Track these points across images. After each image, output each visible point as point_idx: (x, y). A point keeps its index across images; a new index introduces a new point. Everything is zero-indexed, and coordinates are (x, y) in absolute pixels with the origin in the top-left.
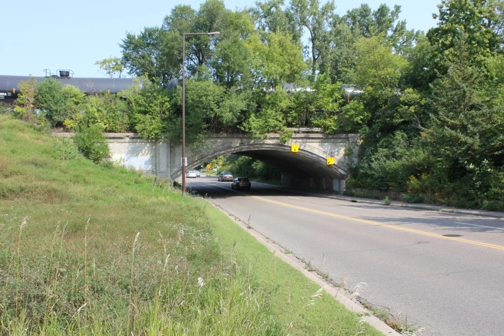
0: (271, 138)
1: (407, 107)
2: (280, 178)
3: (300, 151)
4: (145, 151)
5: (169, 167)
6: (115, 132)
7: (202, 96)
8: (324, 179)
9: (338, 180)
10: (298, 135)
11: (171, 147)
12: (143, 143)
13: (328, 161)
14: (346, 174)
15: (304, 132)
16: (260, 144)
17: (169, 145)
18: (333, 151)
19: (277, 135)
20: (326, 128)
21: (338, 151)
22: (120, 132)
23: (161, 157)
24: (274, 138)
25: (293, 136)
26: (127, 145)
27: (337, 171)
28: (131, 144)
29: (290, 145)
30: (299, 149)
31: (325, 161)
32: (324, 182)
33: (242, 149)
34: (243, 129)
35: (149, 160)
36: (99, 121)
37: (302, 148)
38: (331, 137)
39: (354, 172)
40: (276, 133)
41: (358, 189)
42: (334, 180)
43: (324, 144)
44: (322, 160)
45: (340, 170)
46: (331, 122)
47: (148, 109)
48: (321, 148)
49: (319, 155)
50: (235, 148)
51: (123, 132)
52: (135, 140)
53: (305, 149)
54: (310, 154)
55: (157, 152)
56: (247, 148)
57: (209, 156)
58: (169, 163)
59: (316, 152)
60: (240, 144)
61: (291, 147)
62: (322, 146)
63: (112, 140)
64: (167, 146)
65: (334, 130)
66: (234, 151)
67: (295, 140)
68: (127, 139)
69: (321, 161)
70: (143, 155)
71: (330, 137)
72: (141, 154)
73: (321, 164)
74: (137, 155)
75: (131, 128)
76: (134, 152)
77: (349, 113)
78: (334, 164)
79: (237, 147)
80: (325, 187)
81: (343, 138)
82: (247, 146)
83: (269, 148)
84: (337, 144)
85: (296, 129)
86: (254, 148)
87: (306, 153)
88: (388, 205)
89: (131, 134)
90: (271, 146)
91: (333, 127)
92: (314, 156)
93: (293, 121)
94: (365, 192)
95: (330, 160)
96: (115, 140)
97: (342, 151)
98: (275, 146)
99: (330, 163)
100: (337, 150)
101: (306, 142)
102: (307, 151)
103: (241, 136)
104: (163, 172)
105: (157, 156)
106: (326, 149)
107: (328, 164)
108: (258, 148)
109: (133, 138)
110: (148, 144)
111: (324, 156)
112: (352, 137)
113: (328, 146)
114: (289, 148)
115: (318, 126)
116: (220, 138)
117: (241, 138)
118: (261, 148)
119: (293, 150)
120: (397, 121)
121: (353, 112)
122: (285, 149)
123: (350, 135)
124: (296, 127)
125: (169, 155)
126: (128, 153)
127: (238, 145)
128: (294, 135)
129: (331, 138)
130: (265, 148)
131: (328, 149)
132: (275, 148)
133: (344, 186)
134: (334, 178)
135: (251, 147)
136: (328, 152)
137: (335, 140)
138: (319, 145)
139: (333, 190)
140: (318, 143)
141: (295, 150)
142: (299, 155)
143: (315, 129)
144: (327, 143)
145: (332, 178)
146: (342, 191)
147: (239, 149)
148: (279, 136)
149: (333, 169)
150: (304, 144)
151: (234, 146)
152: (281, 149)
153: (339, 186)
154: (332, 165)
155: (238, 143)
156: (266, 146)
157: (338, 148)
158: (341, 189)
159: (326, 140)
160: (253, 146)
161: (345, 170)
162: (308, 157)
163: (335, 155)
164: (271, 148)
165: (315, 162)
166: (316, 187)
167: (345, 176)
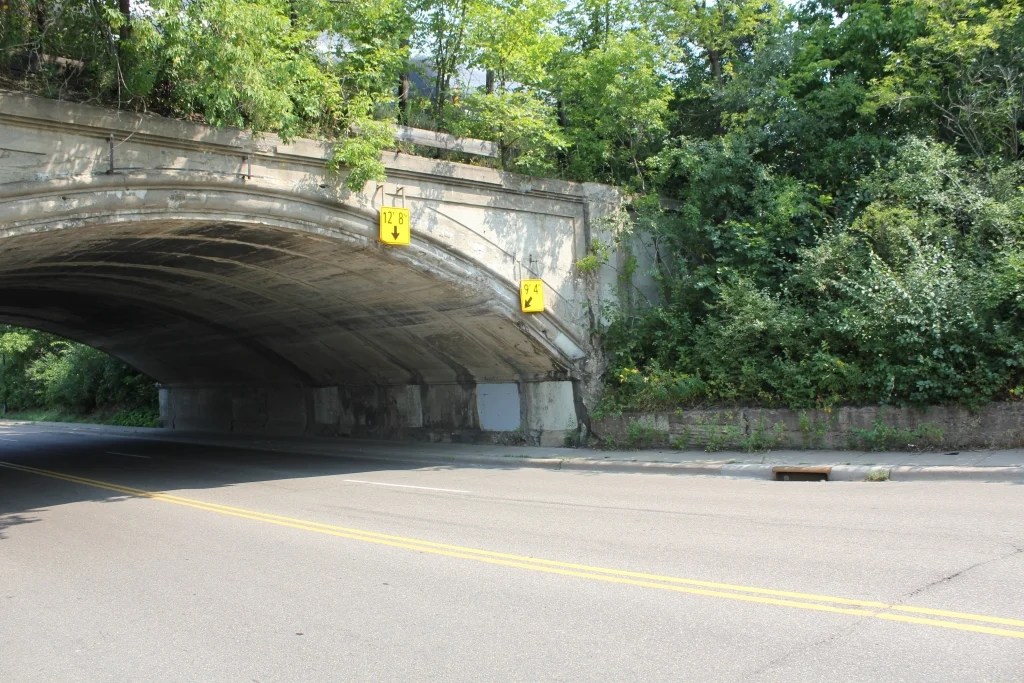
0: (278, 160)
3: (415, 244)
8: (416, 390)
9: (516, 386)
10: (407, 161)
13: (524, 298)
14: (581, 354)
16: (223, 188)
18: (538, 249)
19: (313, 149)
21: (552, 253)
24: (295, 161)
27: (549, 341)
29: (369, 208)
30: (412, 233)
32: (411, 403)
33: (113, 207)
37: (422, 226)
38: (531, 186)
41: (696, 415)
42: (481, 389)
43: (505, 215)
44: (500, 291)
45: (562, 341)
48: (492, 235)
49: (489, 266)
50: (64, 195)
53: (436, 234)
54: (453, 263)
56: (142, 205)
59: (476, 250)
60: (96, 173)
61: (376, 221)
62: (497, 226)
66: (59, 215)
67: (391, 186)
69: (494, 295)
71: (528, 185)
78: (545, 312)
79: (81, 189)
80: (418, 421)
81: (567, 199)
82: (141, 194)
84: (549, 222)
85: (397, 131)
86: (183, 209)
90: (277, 205)
92: (470, 271)
94: (868, 420)
97: (566, 256)
98: (301, 210)
99: (532, 308)
101: (438, 201)
102: (444, 247)
103: (107, 119)
106: (514, 236)
107: (525, 309)
108: (207, 210)
111: (506, 270)
112: (596, 199)
113: (517, 231)
114: (364, 226)
117: (105, 136)
118: (226, 211)
119: (386, 236)
122: (342, 229)
123: (592, 188)
127: (87, 178)
128: (388, 159)
129: (527, 194)
130: (243, 213)
131: (518, 240)
132: (295, 220)
133: (559, 407)
134: (488, 380)
135: (171, 203)
136: (519, 256)
137: (540, 201)
138: (486, 222)
139: (476, 427)
140: (482, 211)
141: (396, 235)
142: (404, 263)
143: (472, 145)
144: (513, 215)
145: (476, 379)
146: (545, 428)
147: (91, 209)
148: (319, 154)
149: (532, 333)
150: (427, 210)
151: (56, 183)
152: (326, 226)
153: (525, 411)
154: (535, 313)
155: (84, 167)
156: (254, 203)
157: (552, 241)
158: (539, 420)
159: (513, 198)
160: (179, 198)
161: (576, 335)
162: (443, 275)
163: (542, 269)
164: (280, 217)
165: (453, 301)
166: (363, 421)
167: (577, 365)
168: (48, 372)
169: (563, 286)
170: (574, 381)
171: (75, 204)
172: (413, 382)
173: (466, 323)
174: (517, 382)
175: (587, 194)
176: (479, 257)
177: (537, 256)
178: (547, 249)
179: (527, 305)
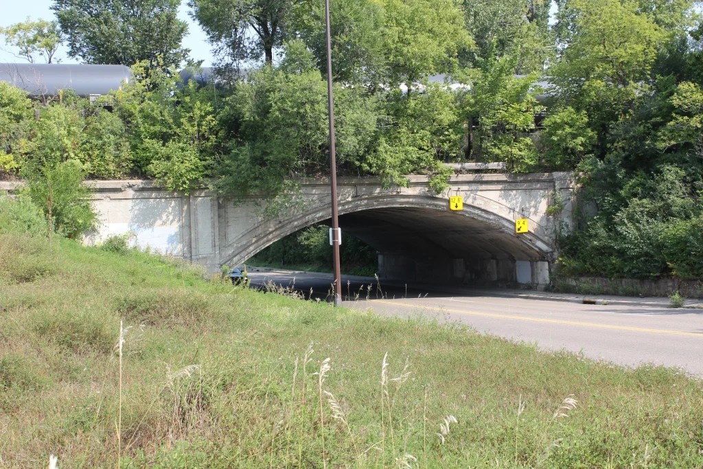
0: (411, 185)
1: (686, 118)
2: (374, 262)
3: (466, 209)
4: (168, 217)
5: (217, 248)
6: (103, 179)
7: (303, 104)
8: (494, 262)
9: (529, 263)
10: (462, 177)
11: (220, 207)
12: (163, 200)
13: (518, 227)
14: (550, 250)
15: (470, 171)
16: (392, 197)
17: (216, 203)
18: (527, 205)
19: (424, 179)
20: (512, 161)
21: (535, 207)
22: (115, 178)
23: (200, 226)
24: (417, 184)
25: (451, 180)
26: (130, 203)
27: (533, 244)
28: (138, 201)
29: (446, 197)
30: (464, 205)
31: (512, 227)
32: (492, 266)
33: (357, 206)
34: (366, 167)
35: (176, 234)
36: (72, 155)
37: (469, 202)
38: (522, 179)
39: (569, 245)
40: (419, 173)
42: (518, 263)
43: (510, 192)
44: (507, 224)
45: (539, 244)
46: (522, 150)
47: (170, 128)
48: (503, 202)
49: (500, 214)
50: (343, 205)
51: (120, 179)
52: (146, 194)
53: (475, 204)
54: (484, 214)
55: (192, 217)
56: (366, 205)
57: (296, 223)
58: (217, 240)
59: (494, 208)
60: (353, 197)
61: (449, 201)
62: (506, 197)
63: (98, 196)
64: (212, 205)
65: (529, 167)
66: (342, 210)
67: (455, 188)
68: (130, 193)
69: (504, 226)
70: (164, 223)
71: (519, 178)
72: (159, 222)
73: (502, 232)
74: (151, 225)
75: (138, 169)
76: (146, 219)
77: (559, 132)
78: (529, 232)
79: (348, 203)
80: (495, 277)
81: (544, 181)
82: (366, 201)
83: (408, 203)
84: (533, 193)
85: (458, 166)
86: (379, 204)
87: (476, 211)
88: (679, 306)
89: (138, 182)
90: (411, 200)
91: (527, 161)
92: (492, 217)
93: (451, 148)
95: (521, 225)
96: (105, 195)
97: (543, 206)
98: (420, 200)
99: (522, 231)
100: (533, 203)
101: (477, 190)
102: (479, 209)
103: (355, 181)
104: (205, 258)
105: (192, 225)
106: (514, 202)
107: (517, 232)
108: (387, 203)
109: (142, 190)
110: (173, 202)
111: (510, 217)
112: (560, 179)
113: (517, 198)
114: (445, 204)
115: (497, 158)
116: (314, 186)
117: (355, 185)
118: (393, 204)
119: (453, 207)
120: (663, 145)
121: (568, 130)
122: (436, 205)
123: (556, 175)
124: (456, 162)
125: (217, 224)
126: (132, 220)
127: (350, 199)
128: (454, 178)
129: (521, 182)
130: (399, 203)
131: (517, 203)
132: (418, 204)
133: (544, 273)
134: (520, 259)
135: (375, 203)
136: (517, 210)
137: (529, 184)
138: (500, 196)
139: (516, 282)
140: (499, 192)
141: (456, 207)
142: (463, 215)
143: (493, 165)
144: (514, 192)
145: (516, 259)
146: (540, 283)
147: (350, 208)
148: (426, 180)
149: (525, 241)
150: (472, 195)
151: (342, 202)
152: (430, 205)
153: (533, 275)
154: (525, 233)
155: (349, 195)
156: (402, 200)
157: (535, 201)
158: (537, 279)
159: (514, 184)
160: (378, 201)
161: (547, 242)
162: (480, 219)
163: (529, 214)
164: (412, 203)
165: (489, 228)
166: (473, 277)
167: (549, 255)
168: (312, 240)
169: (541, 221)
170: (549, 262)
171: (347, 207)
172: (492, 258)
173: (500, 235)
174: (530, 261)
175: (555, 177)
176: (495, 212)
177: (526, 208)
178: (532, 205)
179: (519, 230)
